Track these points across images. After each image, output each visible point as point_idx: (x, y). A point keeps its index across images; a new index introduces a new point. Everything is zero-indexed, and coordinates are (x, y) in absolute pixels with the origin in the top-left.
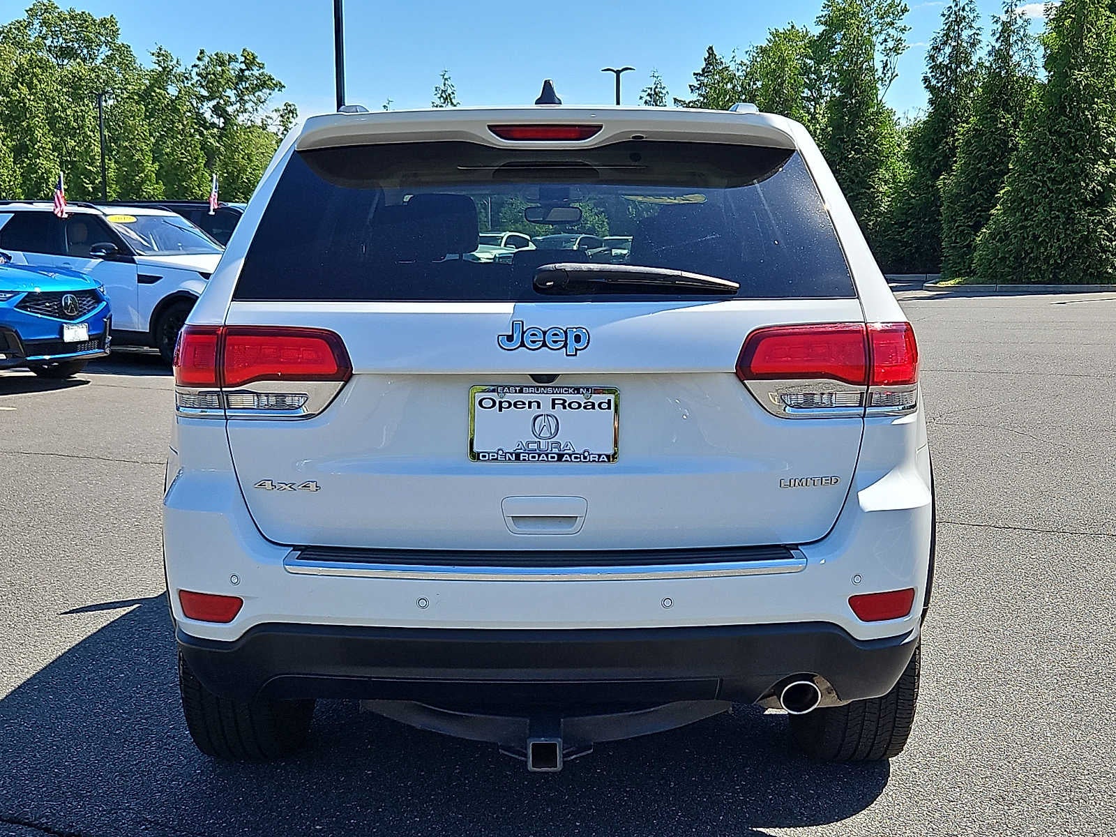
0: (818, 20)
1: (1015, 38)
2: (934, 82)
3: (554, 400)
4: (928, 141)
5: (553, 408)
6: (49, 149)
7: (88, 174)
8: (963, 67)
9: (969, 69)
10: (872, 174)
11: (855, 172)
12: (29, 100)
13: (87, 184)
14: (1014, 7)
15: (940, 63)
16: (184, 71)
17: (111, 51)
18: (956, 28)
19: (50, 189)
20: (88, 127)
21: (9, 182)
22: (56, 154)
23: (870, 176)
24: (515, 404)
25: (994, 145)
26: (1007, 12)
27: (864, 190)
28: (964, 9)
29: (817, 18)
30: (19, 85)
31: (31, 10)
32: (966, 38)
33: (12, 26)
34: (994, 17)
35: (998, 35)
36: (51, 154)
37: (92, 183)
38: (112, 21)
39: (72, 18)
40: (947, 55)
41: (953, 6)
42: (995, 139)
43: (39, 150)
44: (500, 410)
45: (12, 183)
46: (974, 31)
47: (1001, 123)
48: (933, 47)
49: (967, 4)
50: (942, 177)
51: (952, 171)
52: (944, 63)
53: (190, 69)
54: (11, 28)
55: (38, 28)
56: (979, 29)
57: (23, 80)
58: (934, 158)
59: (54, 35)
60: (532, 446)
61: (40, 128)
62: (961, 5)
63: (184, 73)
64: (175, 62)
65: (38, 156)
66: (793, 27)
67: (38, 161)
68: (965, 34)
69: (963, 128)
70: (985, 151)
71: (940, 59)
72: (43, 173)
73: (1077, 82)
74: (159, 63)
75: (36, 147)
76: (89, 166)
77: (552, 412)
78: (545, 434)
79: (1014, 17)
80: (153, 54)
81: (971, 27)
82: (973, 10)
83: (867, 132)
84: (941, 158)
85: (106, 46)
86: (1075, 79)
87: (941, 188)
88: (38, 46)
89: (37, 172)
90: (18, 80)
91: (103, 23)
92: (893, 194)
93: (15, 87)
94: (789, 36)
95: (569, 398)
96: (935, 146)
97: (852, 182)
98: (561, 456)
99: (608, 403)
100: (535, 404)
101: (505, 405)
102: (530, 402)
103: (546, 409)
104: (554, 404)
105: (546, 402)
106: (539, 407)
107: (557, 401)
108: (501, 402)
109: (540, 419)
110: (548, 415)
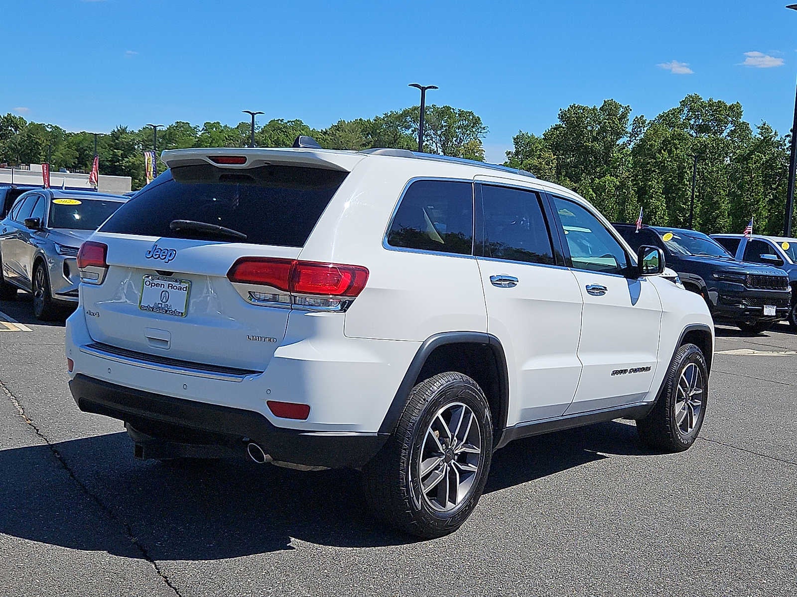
3: (169, 284)
5: (168, 288)
6: (660, 193)
7: (682, 210)
12: (668, 161)
13: (680, 217)
16: (779, 140)
17: (734, 127)
19: (656, 219)
20: (686, 179)
21: (632, 214)
22: (664, 196)
24: (156, 285)
30: (663, 152)
31: (683, 101)
33: (670, 113)
36: (661, 196)
37: (684, 216)
38: (738, 106)
39: (710, 105)
43: (652, 193)
44: (151, 287)
45: (634, 215)
53: (784, 138)
54: (669, 114)
55: (686, 112)
57: (666, 148)
59: (697, 117)
60: (160, 305)
61: (655, 179)
63: (780, 141)
64: (773, 133)
65: (652, 197)
67: (651, 201)
72: (653, 209)
74: (761, 134)
75: (651, 191)
76: (683, 205)
77: (168, 290)
78: (164, 300)
80: (759, 128)
85: (732, 124)
88: (684, 125)
89: (649, 208)
90: (663, 148)
91: (731, 108)
93: (660, 152)
95: (174, 284)
98: (166, 311)
99: (186, 288)
100: (163, 286)
101: (153, 285)
102: (161, 285)
103: (166, 288)
104: (169, 286)
105: (166, 285)
106: (164, 287)
107: (170, 285)
108: (152, 283)
109: (164, 293)
110: (166, 291)
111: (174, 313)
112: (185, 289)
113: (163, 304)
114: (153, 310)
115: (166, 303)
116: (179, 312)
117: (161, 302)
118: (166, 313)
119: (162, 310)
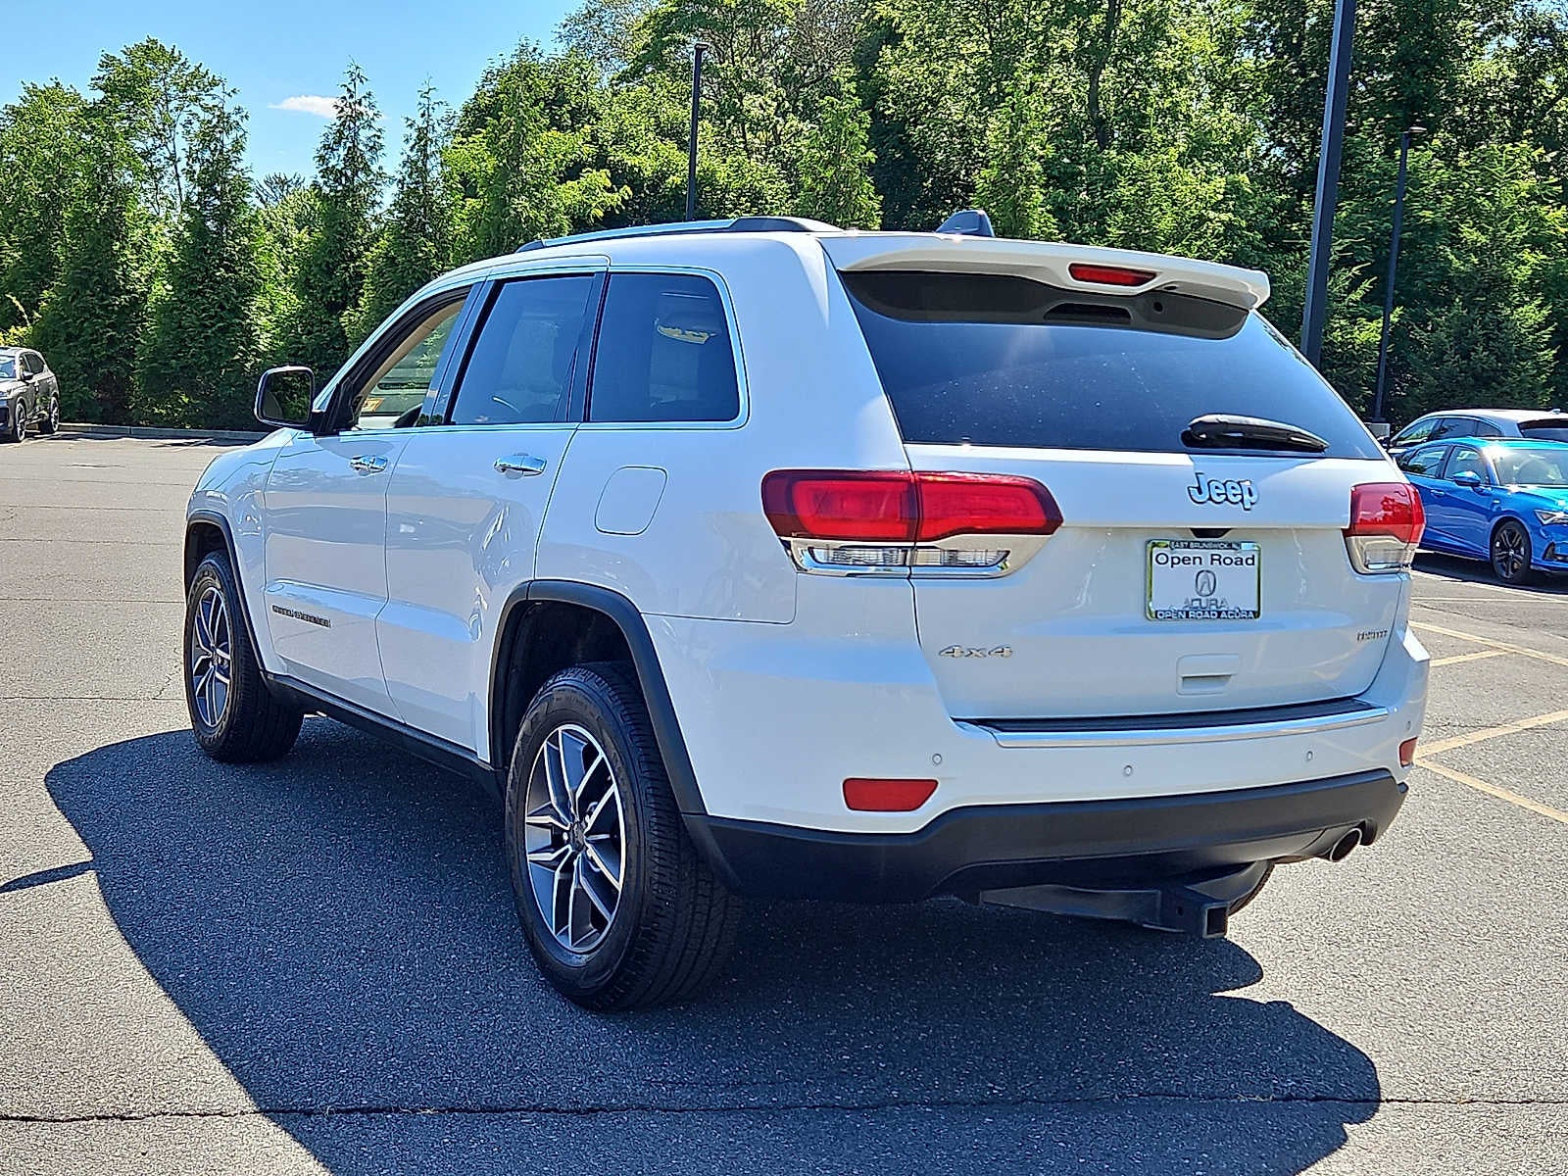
0: (93, 82)
1: (433, 149)
2: (326, 190)
3: (1212, 555)
4: (321, 264)
5: (1212, 563)
8: (361, 175)
9: (369, 179)
10: (247, 300)
11: (225, 296)
14: (431, 111)
15: (333, 167)
18: (352, 125)
23: (245, 302)
24: (1183, 560)
25: (414, 278)
26: (423, 115)
27: (238, 321)
28: (360, 104)
29: (92, 79)
32: (365, 140)
34: (408, 119)
35: (412, 143)
40: (341, 158)
41: (347, 98)
42: (414, 271)
44: (1172, 566)
46: (374, 132)
47: (422, 251)
48: (325, 146)
49: (364, 97)
50: (346, 313)
51: (359, 306)
52: (337, 167)
56: (380, 130)
58: (329, 288)
60: (1196, 604)
62: (357, 97)
66: (58, 84)
68: (364, 134)
69: (372, 252)
70: (403, 285)
71: (333, 162)
73: (517, 212)
77: (1210, 568)
78: (1205, 590)
79: (431, 123)
81: (371, 126)
82: (371, 106)
83: (239, 244)
84: (339, 289)
86: (515, 209)
87: (346, 326)
92: (274, 329)
94: (52, 96)
95: (1224, 553)
96: (329, 272)
97: (222, 307)
98: (1220, 613)
99: (1253, 559)
100: (1197, 560)
101: (1176, 561)
102: (1195, 558)
103: (1206, 565)
104: (1213, 560)
105: (1206, 558)
106: (1201, 563)
107: (1215, 557)
108: (1172, 558)
109: (1202, 574)
110: (1208, 571)
111: (1237, 614)
112: (1250, 561)
113: (1203, 599)
114: (1187, 616)
115: (1212, 597)
116: (1248, 612)
117: (1199, 597)
118: (1219, 617)
119: (1209, 612)
